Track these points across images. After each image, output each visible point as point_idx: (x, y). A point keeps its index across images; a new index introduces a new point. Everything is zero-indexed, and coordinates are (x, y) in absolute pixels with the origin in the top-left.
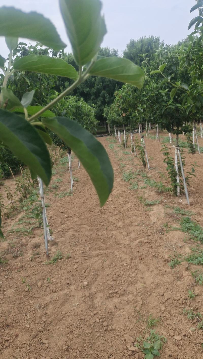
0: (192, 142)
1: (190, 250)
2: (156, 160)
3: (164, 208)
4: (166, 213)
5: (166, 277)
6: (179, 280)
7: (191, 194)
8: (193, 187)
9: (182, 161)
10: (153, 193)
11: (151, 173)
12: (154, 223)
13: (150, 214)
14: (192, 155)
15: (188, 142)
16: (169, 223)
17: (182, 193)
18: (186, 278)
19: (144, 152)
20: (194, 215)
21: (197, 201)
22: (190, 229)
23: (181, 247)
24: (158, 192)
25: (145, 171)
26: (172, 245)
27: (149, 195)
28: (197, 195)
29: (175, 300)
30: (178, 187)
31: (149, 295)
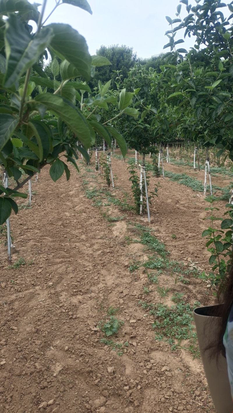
0: (158, 165)
1: (148, 258)
2: (120, 180)
3: (127, 224)
4: (129, 229)
5: (126, 279)
6: (136, 281)
7: (152, 213)
8: (154, 207)
9: (147, 181)
10: (116, 211)
11: (115, 192)
12: (117, 236)
13: (113, 229)
14: (156, 179)
15: (153, 164)
16: (131, 237)
17: (145, 213)
18: (142, 280)
19: (110, 170)
20: (154, 232)
21: (158, 220)
22: (149, 242)
23: (140, 256)
24: (122, 210)
25: (109, 190)
26: (132, 255)
27: (113, 212)
28: (157, 215)
29: (132, 295)
30: (141, 205)
31: (110, 292)
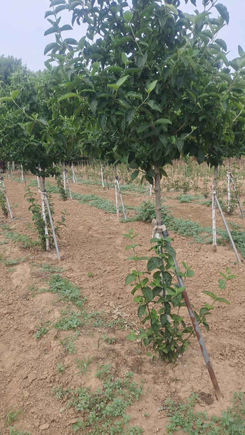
0: (64, 187)
1: (60, 314)
2: (21, 207)
3: (30, 267)
4: (33, 273)
5: (31, 353)
6: (46, 354)
7: (62, 246)
8: (64, 238)
9: (50, 209)
10: (16, 250)
11: (15, 224)
12: (17, 287)
13: (13, 276)
14: (64, 202)
15: (58, 186)
16: (36, 285)
17: (52, 247)
18: (54, 349)
19: (4, 198)
20: (65, 272)
21: (69, 254)
22: (60, 289)
23: (49, 312)
24: (23, 248)
25: (6, 222)
26: (38, 312)
27: (12, 251)
28: (68, 248)
29: (42, 380)
30: (47, 240)
31: (9, 381)
